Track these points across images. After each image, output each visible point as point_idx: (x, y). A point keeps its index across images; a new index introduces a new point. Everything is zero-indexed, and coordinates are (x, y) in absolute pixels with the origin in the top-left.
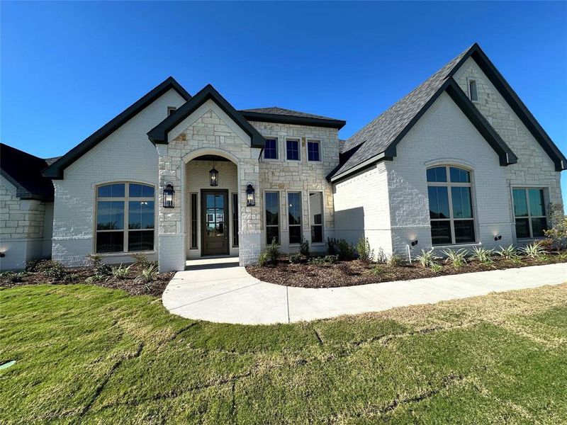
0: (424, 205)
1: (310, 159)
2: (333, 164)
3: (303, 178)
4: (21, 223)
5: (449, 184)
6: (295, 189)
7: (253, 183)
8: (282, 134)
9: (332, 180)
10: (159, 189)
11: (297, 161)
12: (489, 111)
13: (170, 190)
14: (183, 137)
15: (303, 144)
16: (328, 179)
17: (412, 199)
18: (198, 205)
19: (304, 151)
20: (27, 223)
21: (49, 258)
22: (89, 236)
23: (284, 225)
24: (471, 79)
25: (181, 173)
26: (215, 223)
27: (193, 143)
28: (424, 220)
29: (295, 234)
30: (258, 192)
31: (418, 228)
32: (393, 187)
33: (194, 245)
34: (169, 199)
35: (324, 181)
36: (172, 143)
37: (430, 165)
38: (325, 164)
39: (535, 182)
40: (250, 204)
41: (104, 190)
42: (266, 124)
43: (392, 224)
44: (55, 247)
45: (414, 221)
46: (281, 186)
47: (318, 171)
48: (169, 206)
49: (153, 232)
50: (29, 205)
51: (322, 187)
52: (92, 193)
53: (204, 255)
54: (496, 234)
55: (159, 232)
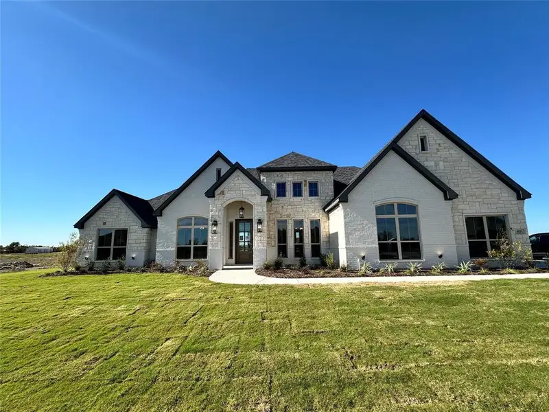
0: (374, 231)
1: (311, 195)
2: (328, 198)
3: (304, 209)
4: (142, 241)
5: (396, 216)
6: (299, 218)
7: (262, 218)
8: (290, 179)
9: (326, 210)
10: (210, 223)
11: (300, 198)
12: (440, 157)
13: (215, 223)
14: (223, 193)
15: (305, 185)
16: (324, 209)
17: (363, 227)
18: (234, 229)
19: (305, 190)
20: (145, 241)
21: (154, 260)
22: (173, 249)
23: (291, 243)
24: (422, 135)
25: (221, 214)
26: (245, 242)
27: (228, 195)
28: (373, 242)
29: (299, 251)
30: (265, 223)
31: (367, 248)
32: (348, 220)
33: (231, 257)
34: (215, 228)
35: (321, 211)
36: (217, 197)
37: (378, 203)
38: (322, 198)
39: (493, 211)
40: (259, 231)
41: (180, 221)
42: (278, 173)
43: (346, 244)
44: (157, 254)
45: (364, 243)
46: (289, 216)
47: (317, 204)
48: (215, 232)
49: (206, 247)
50: (146, 230)
51: (319, 215)
52: (176, 223)
53: (237, 263)
54: (440, 253)
55: (210, 247)
